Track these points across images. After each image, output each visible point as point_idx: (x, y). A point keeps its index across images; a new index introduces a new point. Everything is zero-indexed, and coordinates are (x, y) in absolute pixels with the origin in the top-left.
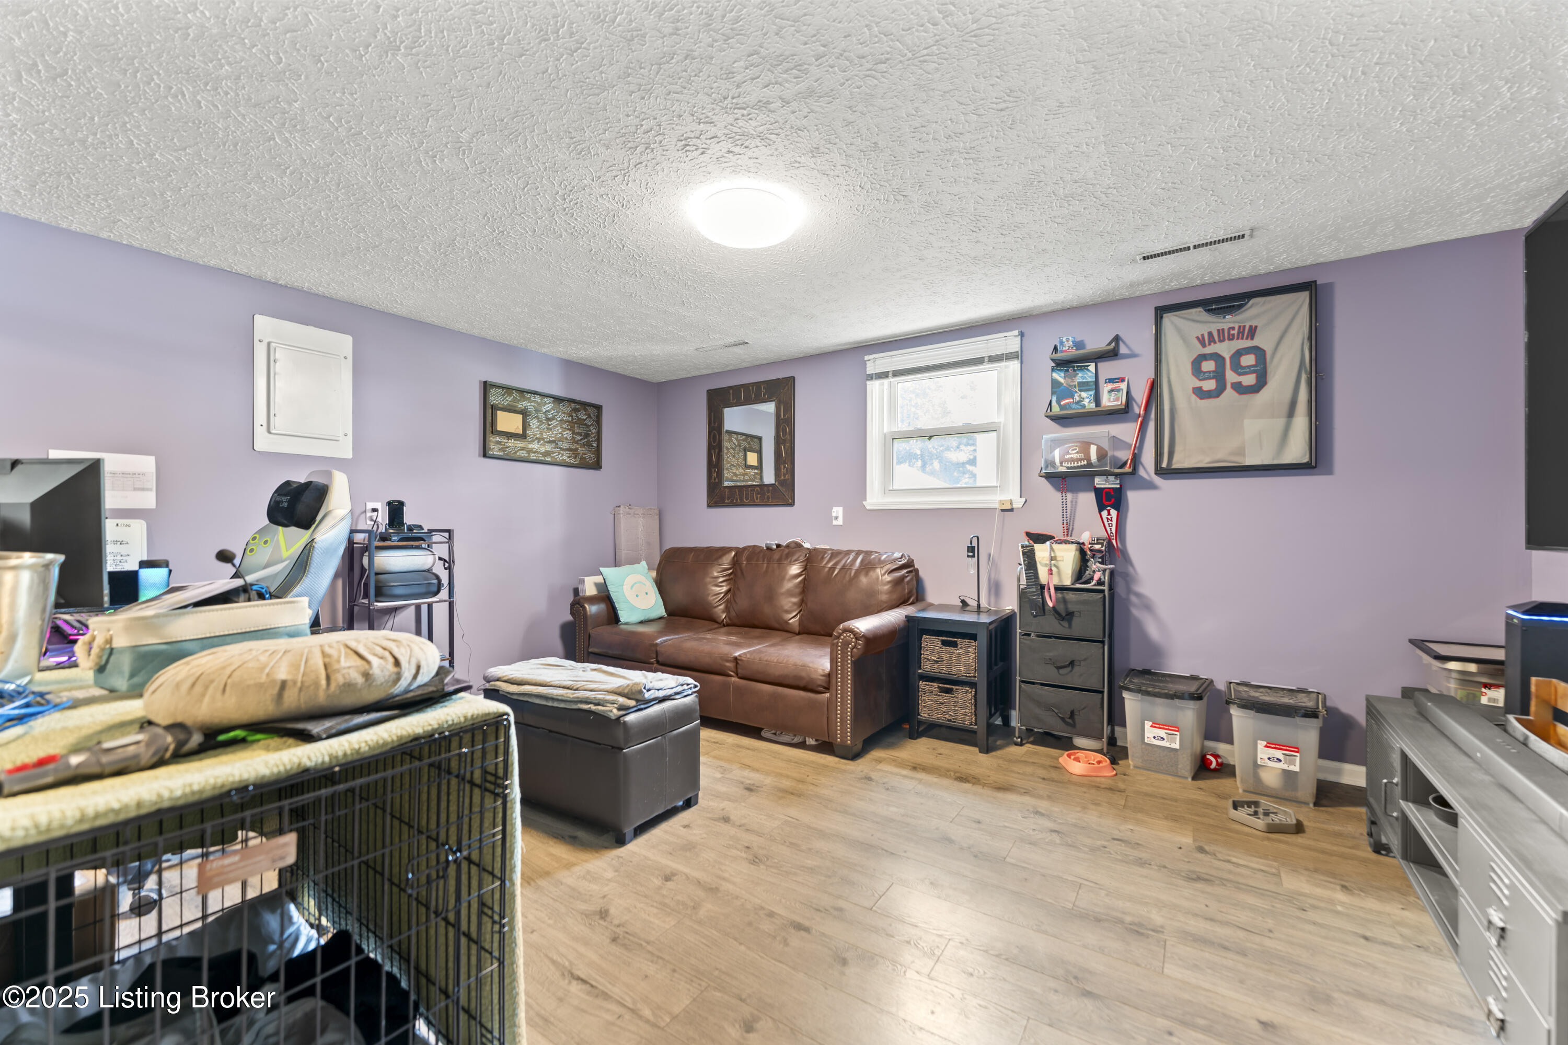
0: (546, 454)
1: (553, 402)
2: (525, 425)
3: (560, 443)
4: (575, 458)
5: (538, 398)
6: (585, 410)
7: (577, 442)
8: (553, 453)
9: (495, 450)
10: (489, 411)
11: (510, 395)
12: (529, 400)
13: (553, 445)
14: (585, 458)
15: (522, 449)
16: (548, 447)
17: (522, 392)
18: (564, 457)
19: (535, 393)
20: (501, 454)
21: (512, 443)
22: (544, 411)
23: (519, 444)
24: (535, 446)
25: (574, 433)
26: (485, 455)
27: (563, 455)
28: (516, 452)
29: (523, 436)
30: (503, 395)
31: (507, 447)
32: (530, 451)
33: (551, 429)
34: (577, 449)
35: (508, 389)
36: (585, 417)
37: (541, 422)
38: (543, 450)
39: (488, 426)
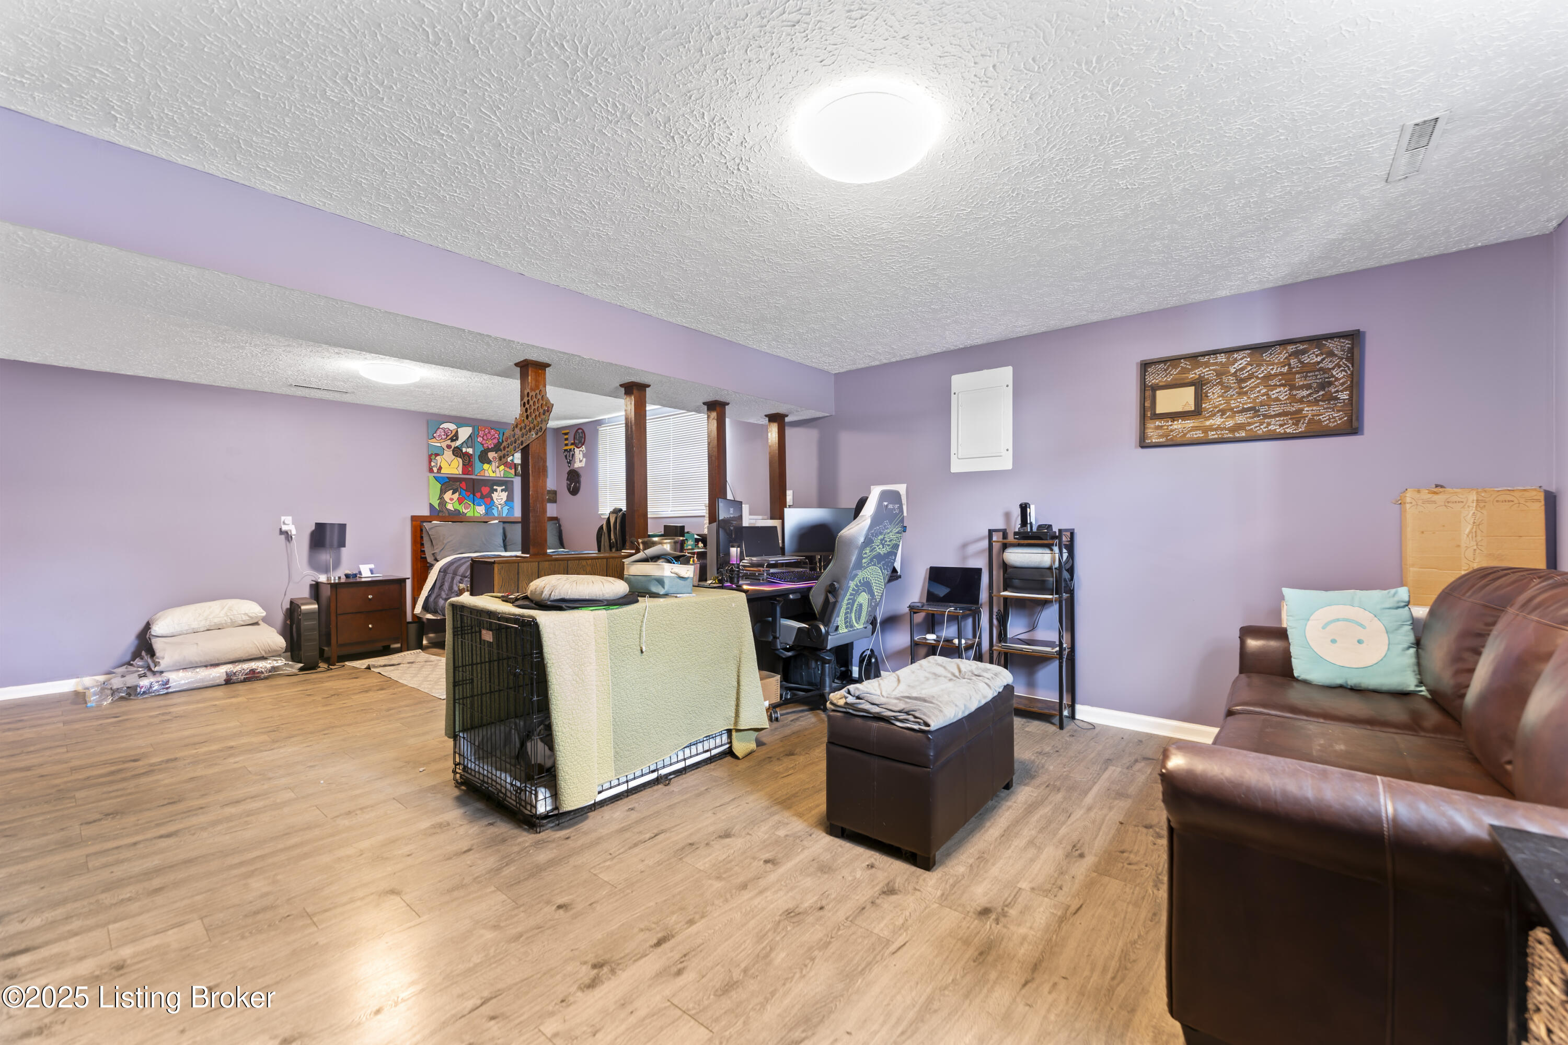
0: (1238, 427)
1: (1249, 355)
2: (1199, 398)
3: (1263, 410)
4: (1296, 424)
5: (1222, 358)
6: (1319, 347)
7: (1301, 401)
8: (1250, 424)
9: (1153, 436)
10: (1149, 393)
11: (1175, 367)
12: (1207, 364)
13: (1251, 413)
14: (1320, 421)
15: (1195, 428)
16: (1240, 419)
17: (1194, 358)
18: (1272, 427)
19: (1215, 353)
20: (1164, 440)
21: (1178, 425)
22: (1233, 371)
23: (1189, 423)
24: (1217, 421)
25: (1293, 387)
26: (1142, 447)
27: (1269, 424)
28: (1185, 435)
29: (1197, 412)
30: (1166, 370)
31: (1172, 431)
32: (1206, 430)
33: (1246, 393)
34: (1300, 411)
35: (1173, 361)
36: (1319, 359)
37: (1227, 388)
38: (1230, 423)
39: (1147, 412)
